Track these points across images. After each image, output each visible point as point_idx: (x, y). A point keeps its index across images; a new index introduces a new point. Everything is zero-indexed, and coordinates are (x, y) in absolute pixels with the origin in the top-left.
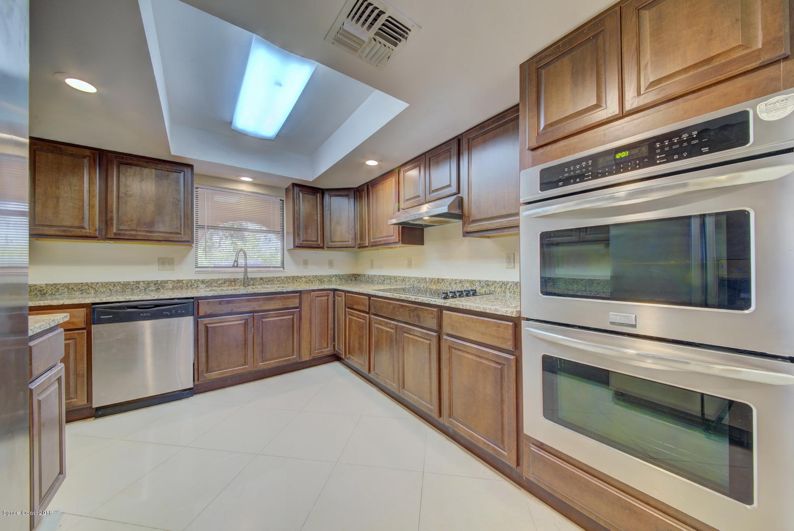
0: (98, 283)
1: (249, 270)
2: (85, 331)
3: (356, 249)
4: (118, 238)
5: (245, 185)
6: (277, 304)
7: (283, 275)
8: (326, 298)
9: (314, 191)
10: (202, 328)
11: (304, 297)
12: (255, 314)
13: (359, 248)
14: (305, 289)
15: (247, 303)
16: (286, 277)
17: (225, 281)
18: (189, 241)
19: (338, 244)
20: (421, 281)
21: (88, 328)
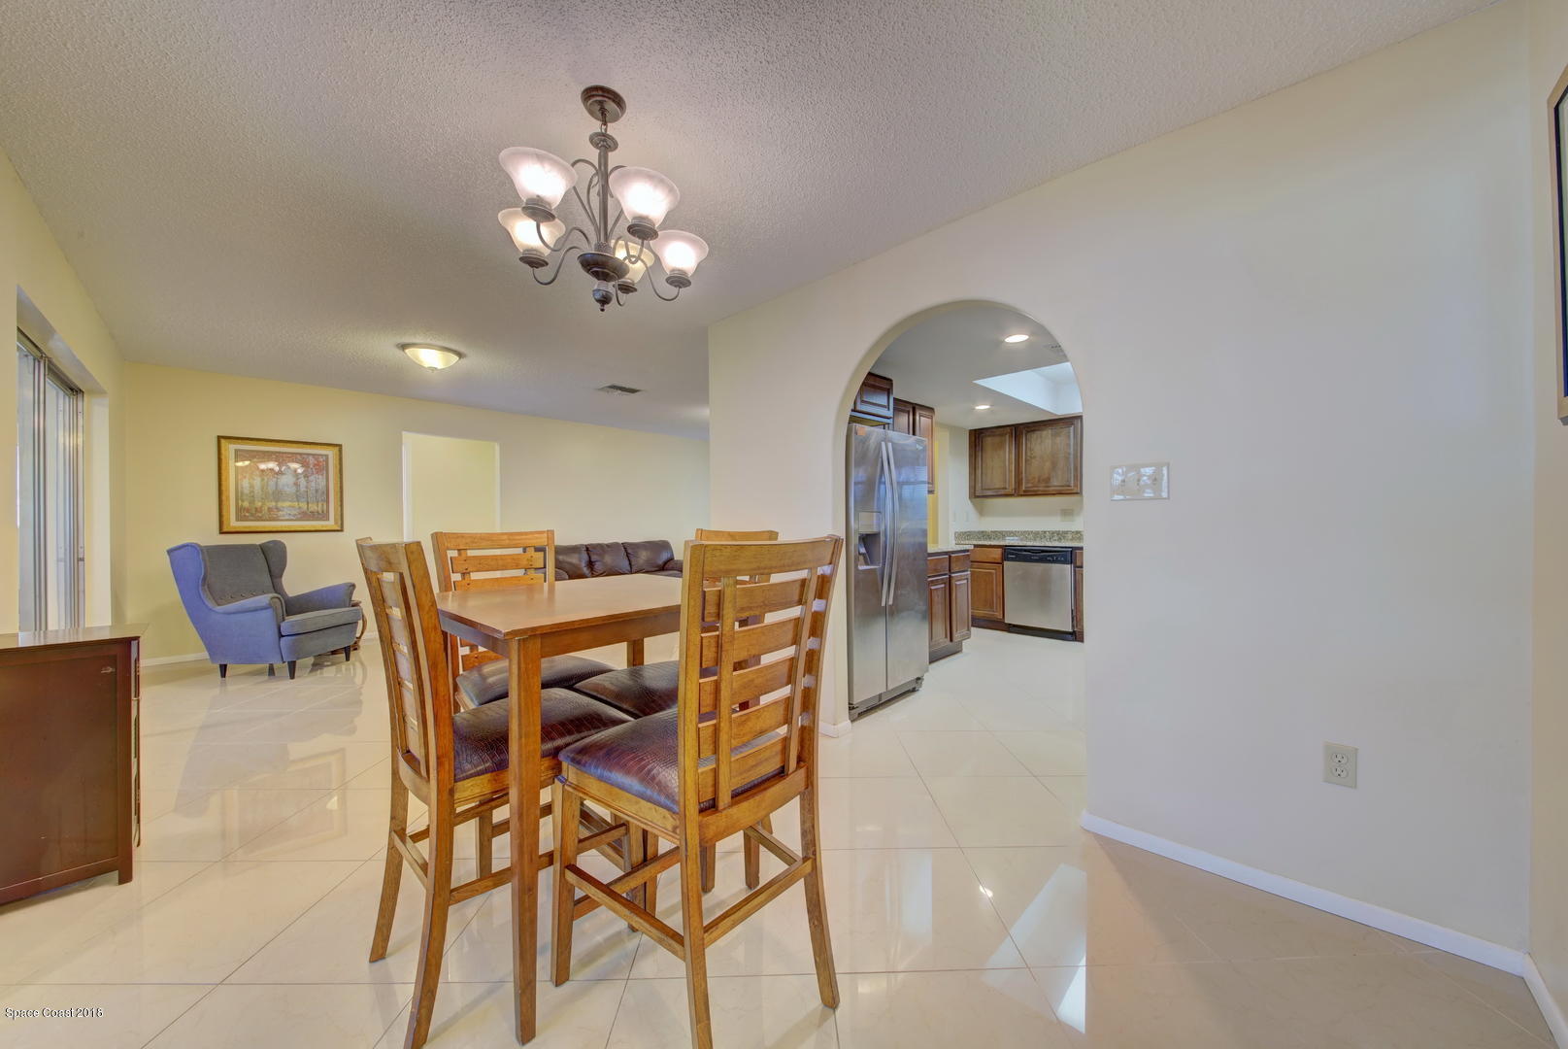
2: (1000, 565)
18: (1077, 491)
21: (1002, 563)
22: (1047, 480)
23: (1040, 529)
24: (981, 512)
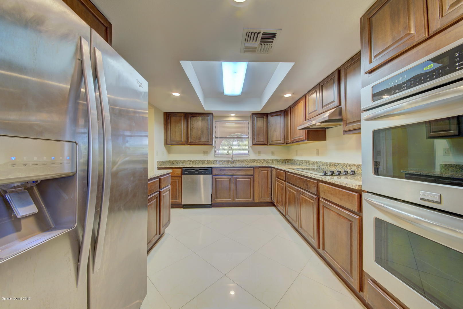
0: (186, 161)
1: (234, 156)
2: (181, 177)
3: (285, 144)
4: (191, 144)
5: (232, 118)
6: (243, 173)
7: (248, 159)
8: (267, 171)
9: (264, 115)
10: (214, 180)
11: (256, 170)
12: (234, 176)
13: (287, 144)
14: (256, 166)
15: (231, 171)
16: (249, 160)
17: (225, 161)
18: (211, 144)
19: (275, 142)
20: (324, 164)
21: (181, 176)
22: (200, 138)
23: (195, 159)
24: (169, 152)
